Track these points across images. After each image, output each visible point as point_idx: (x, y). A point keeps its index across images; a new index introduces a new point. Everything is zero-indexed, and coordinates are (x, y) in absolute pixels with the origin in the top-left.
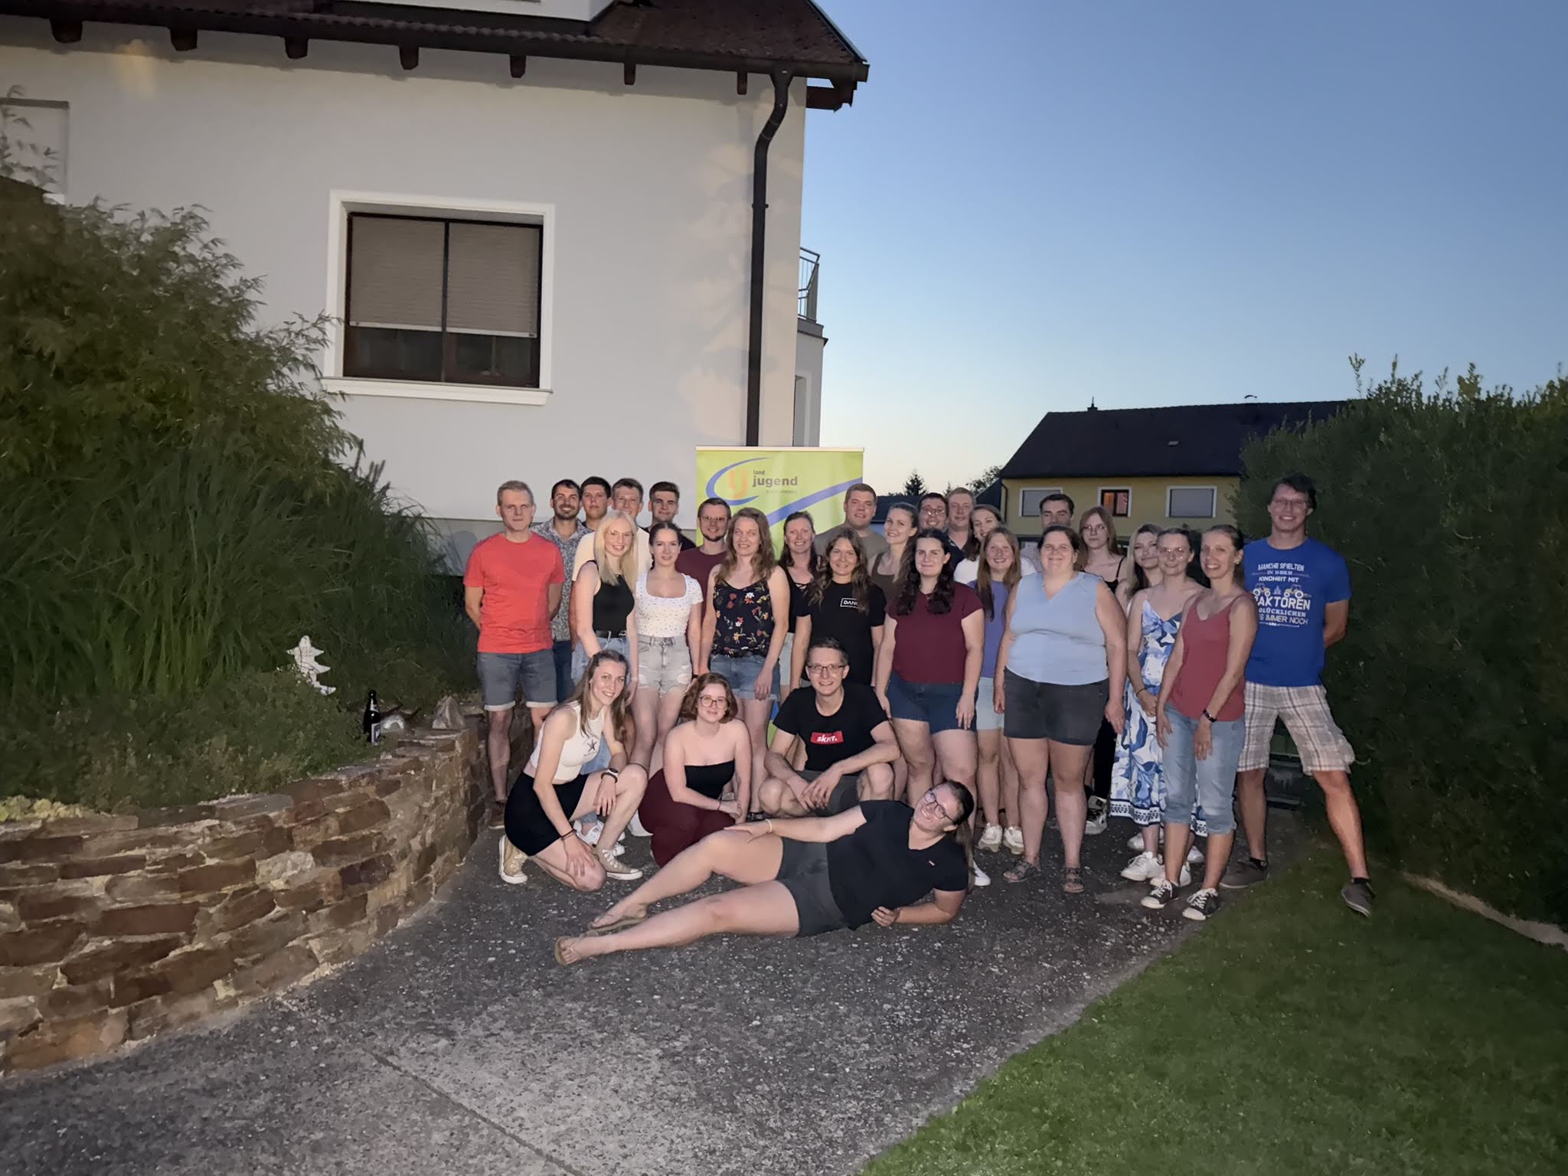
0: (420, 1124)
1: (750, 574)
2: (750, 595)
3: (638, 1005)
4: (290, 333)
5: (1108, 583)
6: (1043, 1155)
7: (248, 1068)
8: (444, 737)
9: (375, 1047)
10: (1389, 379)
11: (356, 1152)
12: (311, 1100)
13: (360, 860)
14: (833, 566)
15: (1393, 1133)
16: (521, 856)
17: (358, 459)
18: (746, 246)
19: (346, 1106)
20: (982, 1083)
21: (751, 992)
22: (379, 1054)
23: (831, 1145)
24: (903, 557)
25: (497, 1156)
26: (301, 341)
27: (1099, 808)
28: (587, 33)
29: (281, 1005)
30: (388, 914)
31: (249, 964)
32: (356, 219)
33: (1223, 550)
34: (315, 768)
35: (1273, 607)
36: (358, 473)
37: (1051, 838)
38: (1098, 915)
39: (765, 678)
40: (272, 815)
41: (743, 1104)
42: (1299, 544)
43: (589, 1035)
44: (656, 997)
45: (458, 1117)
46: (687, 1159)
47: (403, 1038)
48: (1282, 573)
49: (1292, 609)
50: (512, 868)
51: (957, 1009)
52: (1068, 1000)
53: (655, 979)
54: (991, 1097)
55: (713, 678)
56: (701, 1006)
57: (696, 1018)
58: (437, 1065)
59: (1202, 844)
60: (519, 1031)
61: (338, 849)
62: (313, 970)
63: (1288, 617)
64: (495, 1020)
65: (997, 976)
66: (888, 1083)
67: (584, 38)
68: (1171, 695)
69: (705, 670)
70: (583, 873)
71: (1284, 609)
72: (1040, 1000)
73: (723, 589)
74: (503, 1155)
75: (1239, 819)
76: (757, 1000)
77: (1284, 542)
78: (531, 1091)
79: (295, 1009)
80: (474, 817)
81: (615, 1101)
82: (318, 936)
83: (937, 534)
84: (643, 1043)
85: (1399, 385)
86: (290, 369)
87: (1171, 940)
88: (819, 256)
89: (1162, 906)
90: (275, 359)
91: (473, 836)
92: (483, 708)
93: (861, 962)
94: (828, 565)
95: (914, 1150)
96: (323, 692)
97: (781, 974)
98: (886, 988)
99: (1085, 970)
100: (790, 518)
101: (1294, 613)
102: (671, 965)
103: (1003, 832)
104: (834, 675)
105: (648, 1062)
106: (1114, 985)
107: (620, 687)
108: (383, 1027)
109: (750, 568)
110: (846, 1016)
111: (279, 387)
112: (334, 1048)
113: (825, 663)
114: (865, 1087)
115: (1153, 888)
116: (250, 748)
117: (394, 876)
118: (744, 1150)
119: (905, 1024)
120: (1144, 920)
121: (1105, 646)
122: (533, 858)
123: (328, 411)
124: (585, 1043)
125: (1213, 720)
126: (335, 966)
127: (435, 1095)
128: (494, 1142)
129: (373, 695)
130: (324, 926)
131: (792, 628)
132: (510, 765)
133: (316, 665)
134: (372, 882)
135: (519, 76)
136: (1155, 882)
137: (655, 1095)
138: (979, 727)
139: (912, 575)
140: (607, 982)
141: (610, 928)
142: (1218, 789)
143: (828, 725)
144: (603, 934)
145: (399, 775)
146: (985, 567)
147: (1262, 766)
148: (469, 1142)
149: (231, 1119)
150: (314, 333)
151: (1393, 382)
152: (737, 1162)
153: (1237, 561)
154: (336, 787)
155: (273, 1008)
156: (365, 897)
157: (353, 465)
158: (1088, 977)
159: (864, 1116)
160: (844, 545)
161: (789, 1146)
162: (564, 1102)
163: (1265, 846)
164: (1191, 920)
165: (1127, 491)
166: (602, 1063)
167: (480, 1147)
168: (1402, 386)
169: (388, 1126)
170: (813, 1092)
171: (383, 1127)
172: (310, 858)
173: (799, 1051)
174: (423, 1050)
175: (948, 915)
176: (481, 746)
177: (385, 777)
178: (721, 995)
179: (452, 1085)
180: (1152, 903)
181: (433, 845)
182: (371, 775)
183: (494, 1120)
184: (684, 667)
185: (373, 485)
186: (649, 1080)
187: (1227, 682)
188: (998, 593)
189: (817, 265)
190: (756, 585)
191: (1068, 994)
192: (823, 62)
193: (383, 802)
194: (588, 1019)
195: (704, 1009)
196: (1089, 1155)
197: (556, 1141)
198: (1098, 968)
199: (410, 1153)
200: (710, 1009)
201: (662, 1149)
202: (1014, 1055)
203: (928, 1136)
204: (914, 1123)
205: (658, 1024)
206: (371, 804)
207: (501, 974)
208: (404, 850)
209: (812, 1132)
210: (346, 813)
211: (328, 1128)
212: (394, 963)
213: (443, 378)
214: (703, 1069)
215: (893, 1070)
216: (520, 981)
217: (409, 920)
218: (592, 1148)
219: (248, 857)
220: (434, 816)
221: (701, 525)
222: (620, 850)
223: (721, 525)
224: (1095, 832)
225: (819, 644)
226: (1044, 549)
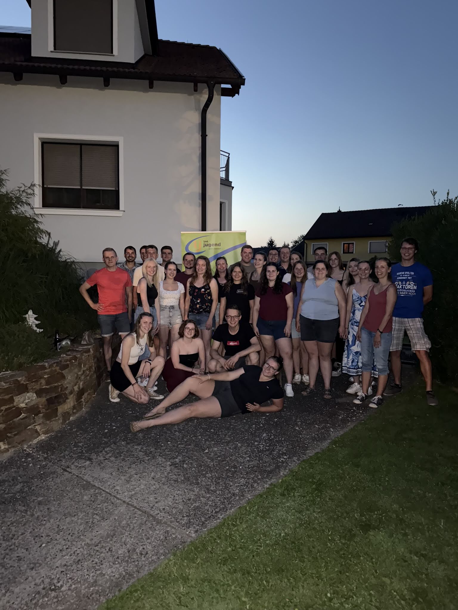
0: (79, 493)
1: (203, 282)
2: (203, 290)
3: (162, 446)
4: (20, 191)
5: (339, 281)
6: (313, 497)
7: (14, 475)
8: (86, 347)
9: (62, 466)
10: (446, 199)
11: (55, 504)
12: (37, 486)
13: (54, 395)
14: (234, 277)
15: (443, 484)
16: (117, 392)
17: (49, 240)
18: (199, 152)
19: (51, 487)
20: (291, 471)
21: (205, 440)
22: (64, 468)
23: (234, 495)
24: (261, 273)
25: (109, 504)
26: (24, 194)
27: (338, 366)
28: (134, 68)
29: (25, 450)
30: (66, 415)
31: (13, 436)
32: (45, 145)
33: (383, 267)
34: (35, 361)
35: (402, 289)
36: (49, 246)
38: (337, 407)
39: (210, 321)
40: (19, 379)
41: (201, 482)
42: (413, 264)
43: (144, 458)
44: (169, 443)
45: (94, 490)
46: (179, 502)
47: (72, 462)
48: (405, 275)
49: (409, 289)
50: (114, 396)
51: (282, 443)
52: (325, 439)
53: (168, 436)
54: (294, 476)
55: (190, 321)
56: (186, 445)
57: (184, 450)
58: (85, 471)
60: (117, 457)
61: (46, 391)
62: (38, 437)
63: (408, 292)
64: (108, 453)
65: (298, 431)
66: (256, 472)
67: (132, 70)
68: (364, 323)
69: (186, 318)
70: (141, 398)
71: (406, 289)
72: (314, 439)
73: (193, 287)
74: (111, 504)
75: (391, 369)
76: (207, 443)
77: (407, 264)
78: (121, 479)
79: (31, 452)
80: (99, 377)
81: (153, 482)
82: (39, 424)
83: (274, 264)
84: (164, 460)
85: (450, 201)
86: (21, 206)
87: (364, 416)
88: (229, 154)
89: (361, 403)
90: (14, 202)
91: (99, 384)
92: (101, 336)
93: (247, 427)
94: (232, 277)
95: (265, 496)
96: (38, 331)
97: (217, 432)
98: (256, 436)
99: (331, 427)
100: (218, 259)
101: (410, 291)
102: (175, 431)
103: (302, 377)
104: (236, 319)
105: (166, 467)
106: (342, 433)
107: (151, 326)
108: (65, 458)
109: (203, 279)
110: (240, 447)
111: (17, 212)
112: (46, 466)
113: (233, 315)
114: (247, 473)
115: (358, 396)
116: (10, 354)
117: (68, 401)
118: (201, 498)
119: (263, 450)
120: (354, 408)
121: (338, 305)
122: (122, 392)
123: (37, 222)
124: (142, 461)
125: (381, 333)
126: (46, 436)
127: (85, 482)
128: (107, 499)
129: (57, 332)
130: (41, 421)
131: (219, 301)
132: (112, 357)
133: (35, 321)
134: (60, 403)
135: (107, 86)
136: (359, 394)
137: (168, 479)
138: (293, 337)
139: (265, 279)
140: (150, 438)
141: (152, 417)
142: (382, 359)
143: (233, 338)
144: (149, 419)
145: (68, 362)
146: (294, 277)
147: (399, 349)
148: (98, 499)
149: (8, 493)
150: (30, 191)
151: (447, 200)
152: (198, 503)
153: (389, 271)
154: (44, 367)
155: (23, 452)
156: (57, 409)
157: (47, 243)
158: (332, 430)
159: (246, 484)
160: (238, 269)
161: (218, 496)
162: (133, 483)
163: (401, 380)
164: (372, 408)
165: (353, 243)
166: (148, 468)
167: (102, 500)
168: (451, 201)
169: (67, 494)
170: (228, 476)
171: (65, 494)
172: (35, 395)
173: (223, 461)
174: (80, 466)
175: (280, 408)
176: (101, 350)
177: (63, 363)
178: (194, 441)
179: (91, 478)
180: (357, 402)
181: (83, 389)
182: (57, 363)
183: (108, 491)
184: (179, 317)
185: (55, 250)
186: (166, 474)
187: (386, 318)
188: (298, 286)
189: (229, 158)
190: (205, 286)
191: (325, 437)
192: (227, 78)
193: (63, 373)
194: (143, 452)
195: (187, 447)
196: (330, 496)
197: (131, 498)
198: (336, 426)
199: (75, 504)
200: (189, 447)
201: (170, 499)
202: (304, 460)
203: (270, 491)
204: (265, 486)
205: (170, 453)
206: (58, 373)
207: (110, 436)
208: (72, 391)
209: (227, 491)
210: (48, 377)
211: (44, 496)
212: (69, 433)
213: (81, 207)
214: (186, 469)
215: (258, 467)
216: (117, 439)
217: (74, 417)
218: (144, 499)
219: (11, 395)
220: (83, 377)
221: (184, 264)
222: (156, 388)
223: (192, 263)
224: (337, 375)
225: (231, 307)
226: (315, 270)
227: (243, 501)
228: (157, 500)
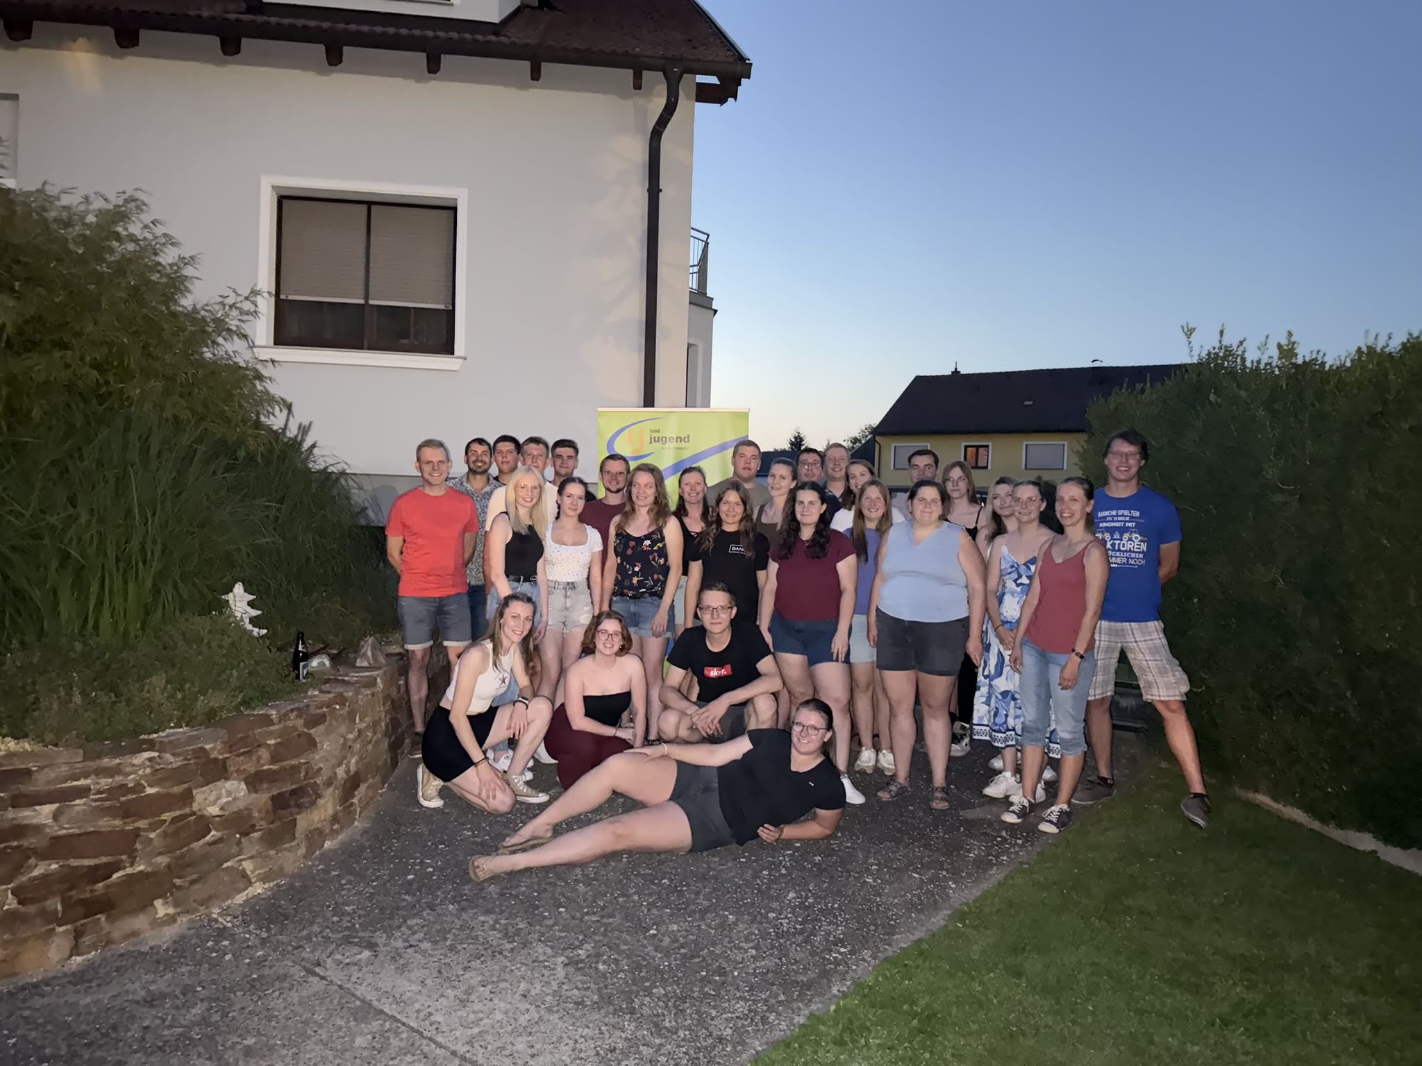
0: (344, 1029)
1: (648, 523)
2: (648, 542)
3: (545, 917)
4: (224, 306)
5: (968, 530)
6: (912, 1048)
7: (187, 981)
8: (367, 674)
9: (303, 960)
10: (1217, 345)
11: (286, 1056)
12: (244, 1008)
13: (289, 787)
14: (723, 516)
15: (1226, 1023)
16: (437, 783)
17: (287, 420)
18: (642, 227)
19: (276, 1013)
20: (857, 984)
21: (649, 904)
22: (307, 965)
23: (720, 1042)
24: (784, 507)
25: (415, 1057)
26: (235, 313)
27: (962, 732)
28: (497, 34)
29: (216, 921)
30: (314, 838)
31: (187, 884)
32: (286, 203)
33: (1076, 500)
34: (247, 703)
35: (1114, 550)
36: (289, 434)
37: (920, 760)
38: (962, 829)
39: (661, 617)
40: (207, 747)
41: (640, 1007)
42: (1135, 492)
43: (501, 945)
44: (562, 910)
45: (381, 1022)
46: (588, 1057)
47: (328, 951)
48: (1120, 519)
49: (1130, 551)
50: (430, 793)
51: (835, 917)
52: (935, 906)
53: (560, 894)
54: (865, 996)
55: (613, 616)
56: (602, 917)
57: (599, 929)
58: (360, 975)
59: (1055, 764)
60: (436, 943)
61: (269, 777)
62: (246, 889)
63: (1128, 558)
64: (414, 933)
65: (871, 886)
66: (773, 984)
67: (493, 38)
68: (1027, 631)
69: (603, 610)
70: (494, 797)
71: (1124, 552)
72: (911, 907)
73: (623, 537)
74: (421, 1057)
75: (1089, 741)
76: (654, 911)
77: (1120, 491)
78: (447, 997)
79: (229, 925)
80: (395, 747)
81: (524, 1005)
82: (251, 858)
83: (814, 486)
84: (549, 951)
85: (1226, 351)
86: (225, 339)
87: (1027, 852)
88: (708, 236)
89: (1020, 820)
90: (210, 330)
91: (395, 764)
92: (403, 646)
93: (749, 875)
94: (718, 515)
95: (796, 1045)
96: (255, 634)
97: (676, 887)
98: (771, 898)
99: (950, 879)
100: (685, 471)
101: (1133, 555)
102: (575, 880)
103: (877, 755)
104: (723, 616)
105: (553, 969)
106: (976, 892)
107: (528, 626)
108: (310, 940)
109: (648, 517)
110: (735, 924)
111: (215, 355)
112: (265, 961)
113: (714, 605)
114: (752, 989)
115: (1012, 804)
116: (187, 686)
117: (321, 802)
118: (641, 1048)
119: (788, 931)
120: (1004, 833)
121: (966, 587)
122: (448, 784)
123: (259, 377)
124: (497, 953)
125: (1082, 657)
126: (267, 886)
127: (358, 1003)
128: (413, 1045)
129: (301, 637)
130: (256, 848)
131: (685, 572)
132: (428, 698)
133: (249, 609)
134: (300, 807)
135: (435, 73)
136: (1014, 799)
137: (560, 999)
138: (853, 660)
139: (793, 524)
140: (516, 897)
141: (520, 847)
143: (718, 659)
144: (514, 852)
145: (325, 710)
146: (860, 516)
147: (1109, 693)
148: (390, 1045)
149: (171, 1027)
150: (247, 306)
151: (1220, 348)
152: (635, 1059)
153: (1089, 509)
154: (267, 720)
155: (210, 925)
156: (295, 821)
157: (282, 426)
158: (953, 886)
159: (750, 1016)
160: (732, 497)
161: (682, 1044)
162: (477, 1006)
163: (1112, 766)
164: (1045, 833)
165: (987, 446)
166: (512, 971)
167: (401, 1049)
168: (1228, 351)
169: (315, 1031)
170: (706, 995)
171: (309, 1032)
172: (243, 786)
173: (693, 957)
174: (347, 961)
175: (827, 832)
176: (401, 682)
177: (313, 711)
178: (621, 907)
179: (374, 993)
180: (1011, 818)
181: (357, 773)
182: (299, 709)
183: (413, 1024)
184: (586, 609)
185: (301, 444)
186: (555, 986)
187: (1088, 621)
188: (871, 540)
189: (707, 244)
190: (653, 533)
191: (935, 901)
192: (710, 61)
193: (310, 734)
194: (500, 931)
195: (605, 920)
196: (954, 1047)
197: (470, 1043)
198: (962, 877)
199: (335, 1057)
200: (611, 920)
201: (566, 1048)
202: (886, 958)
203: (809, 1033)
204: (796, 1021)
205: (564, 934)
206: (299, 735)
207: (420, 891)
208: (330, 778)
209: (704, 1031)
210: (276, 744)
211: (259, 1034)
212: (321, 881)
213: (366, 345)
214: (604, 975)
215: (777, 973)
216: (437, 897)
217: (335, 842)
218: (503, 1048)
219: (185, 786)
220: (357, 746)
221: (603, 479)
222: (529, 776)
223: (621, 478)
224: (959, 754)
225: (710, 587)
226: (915, 501)
227: (744, 1056)
228: (534, 1051)
